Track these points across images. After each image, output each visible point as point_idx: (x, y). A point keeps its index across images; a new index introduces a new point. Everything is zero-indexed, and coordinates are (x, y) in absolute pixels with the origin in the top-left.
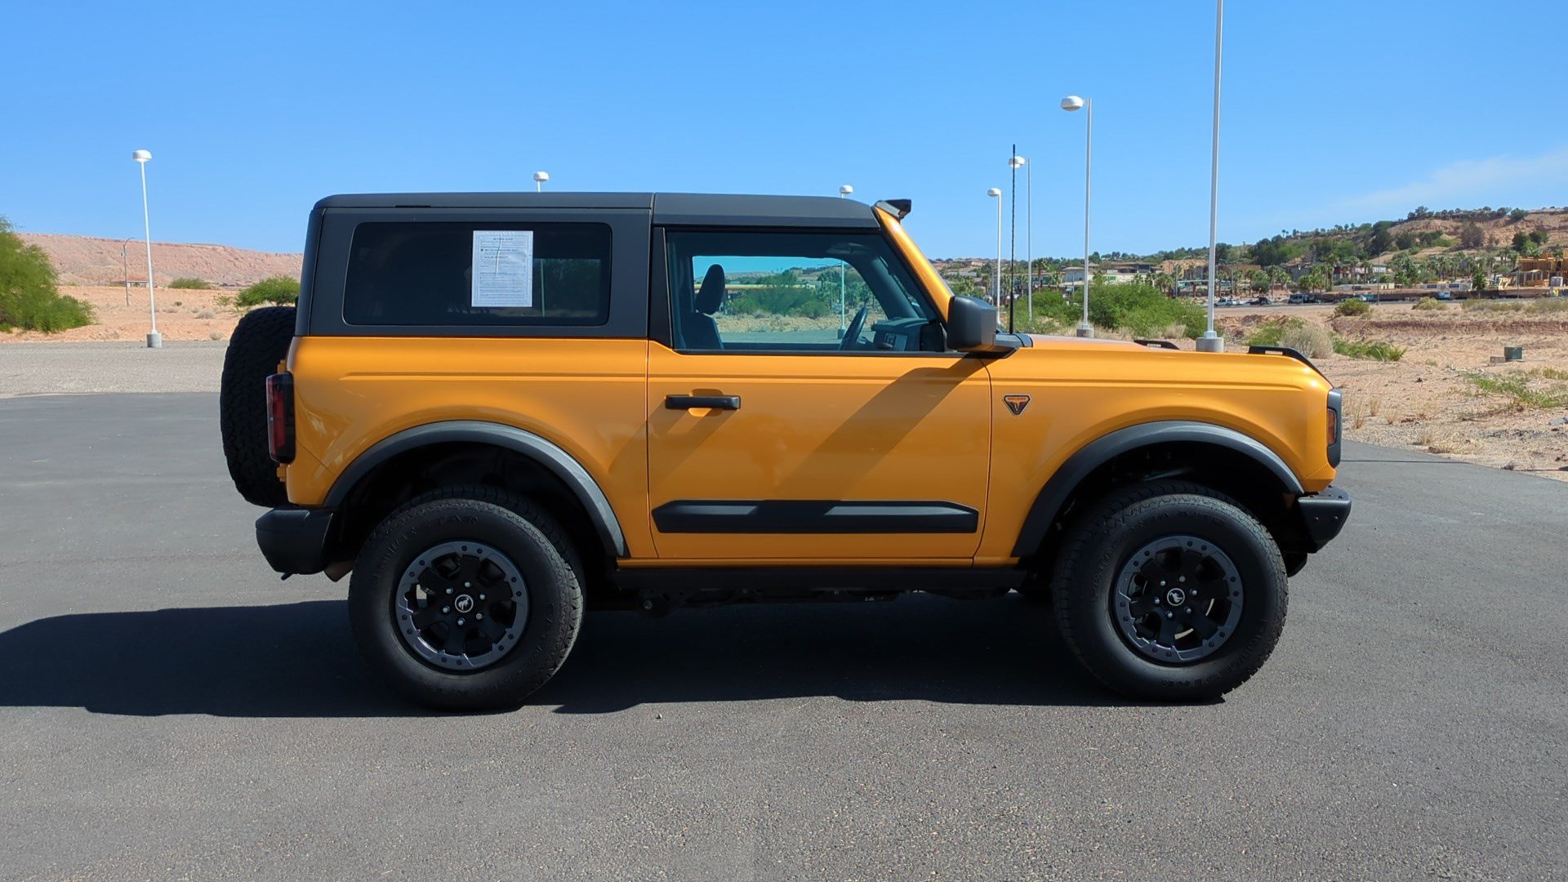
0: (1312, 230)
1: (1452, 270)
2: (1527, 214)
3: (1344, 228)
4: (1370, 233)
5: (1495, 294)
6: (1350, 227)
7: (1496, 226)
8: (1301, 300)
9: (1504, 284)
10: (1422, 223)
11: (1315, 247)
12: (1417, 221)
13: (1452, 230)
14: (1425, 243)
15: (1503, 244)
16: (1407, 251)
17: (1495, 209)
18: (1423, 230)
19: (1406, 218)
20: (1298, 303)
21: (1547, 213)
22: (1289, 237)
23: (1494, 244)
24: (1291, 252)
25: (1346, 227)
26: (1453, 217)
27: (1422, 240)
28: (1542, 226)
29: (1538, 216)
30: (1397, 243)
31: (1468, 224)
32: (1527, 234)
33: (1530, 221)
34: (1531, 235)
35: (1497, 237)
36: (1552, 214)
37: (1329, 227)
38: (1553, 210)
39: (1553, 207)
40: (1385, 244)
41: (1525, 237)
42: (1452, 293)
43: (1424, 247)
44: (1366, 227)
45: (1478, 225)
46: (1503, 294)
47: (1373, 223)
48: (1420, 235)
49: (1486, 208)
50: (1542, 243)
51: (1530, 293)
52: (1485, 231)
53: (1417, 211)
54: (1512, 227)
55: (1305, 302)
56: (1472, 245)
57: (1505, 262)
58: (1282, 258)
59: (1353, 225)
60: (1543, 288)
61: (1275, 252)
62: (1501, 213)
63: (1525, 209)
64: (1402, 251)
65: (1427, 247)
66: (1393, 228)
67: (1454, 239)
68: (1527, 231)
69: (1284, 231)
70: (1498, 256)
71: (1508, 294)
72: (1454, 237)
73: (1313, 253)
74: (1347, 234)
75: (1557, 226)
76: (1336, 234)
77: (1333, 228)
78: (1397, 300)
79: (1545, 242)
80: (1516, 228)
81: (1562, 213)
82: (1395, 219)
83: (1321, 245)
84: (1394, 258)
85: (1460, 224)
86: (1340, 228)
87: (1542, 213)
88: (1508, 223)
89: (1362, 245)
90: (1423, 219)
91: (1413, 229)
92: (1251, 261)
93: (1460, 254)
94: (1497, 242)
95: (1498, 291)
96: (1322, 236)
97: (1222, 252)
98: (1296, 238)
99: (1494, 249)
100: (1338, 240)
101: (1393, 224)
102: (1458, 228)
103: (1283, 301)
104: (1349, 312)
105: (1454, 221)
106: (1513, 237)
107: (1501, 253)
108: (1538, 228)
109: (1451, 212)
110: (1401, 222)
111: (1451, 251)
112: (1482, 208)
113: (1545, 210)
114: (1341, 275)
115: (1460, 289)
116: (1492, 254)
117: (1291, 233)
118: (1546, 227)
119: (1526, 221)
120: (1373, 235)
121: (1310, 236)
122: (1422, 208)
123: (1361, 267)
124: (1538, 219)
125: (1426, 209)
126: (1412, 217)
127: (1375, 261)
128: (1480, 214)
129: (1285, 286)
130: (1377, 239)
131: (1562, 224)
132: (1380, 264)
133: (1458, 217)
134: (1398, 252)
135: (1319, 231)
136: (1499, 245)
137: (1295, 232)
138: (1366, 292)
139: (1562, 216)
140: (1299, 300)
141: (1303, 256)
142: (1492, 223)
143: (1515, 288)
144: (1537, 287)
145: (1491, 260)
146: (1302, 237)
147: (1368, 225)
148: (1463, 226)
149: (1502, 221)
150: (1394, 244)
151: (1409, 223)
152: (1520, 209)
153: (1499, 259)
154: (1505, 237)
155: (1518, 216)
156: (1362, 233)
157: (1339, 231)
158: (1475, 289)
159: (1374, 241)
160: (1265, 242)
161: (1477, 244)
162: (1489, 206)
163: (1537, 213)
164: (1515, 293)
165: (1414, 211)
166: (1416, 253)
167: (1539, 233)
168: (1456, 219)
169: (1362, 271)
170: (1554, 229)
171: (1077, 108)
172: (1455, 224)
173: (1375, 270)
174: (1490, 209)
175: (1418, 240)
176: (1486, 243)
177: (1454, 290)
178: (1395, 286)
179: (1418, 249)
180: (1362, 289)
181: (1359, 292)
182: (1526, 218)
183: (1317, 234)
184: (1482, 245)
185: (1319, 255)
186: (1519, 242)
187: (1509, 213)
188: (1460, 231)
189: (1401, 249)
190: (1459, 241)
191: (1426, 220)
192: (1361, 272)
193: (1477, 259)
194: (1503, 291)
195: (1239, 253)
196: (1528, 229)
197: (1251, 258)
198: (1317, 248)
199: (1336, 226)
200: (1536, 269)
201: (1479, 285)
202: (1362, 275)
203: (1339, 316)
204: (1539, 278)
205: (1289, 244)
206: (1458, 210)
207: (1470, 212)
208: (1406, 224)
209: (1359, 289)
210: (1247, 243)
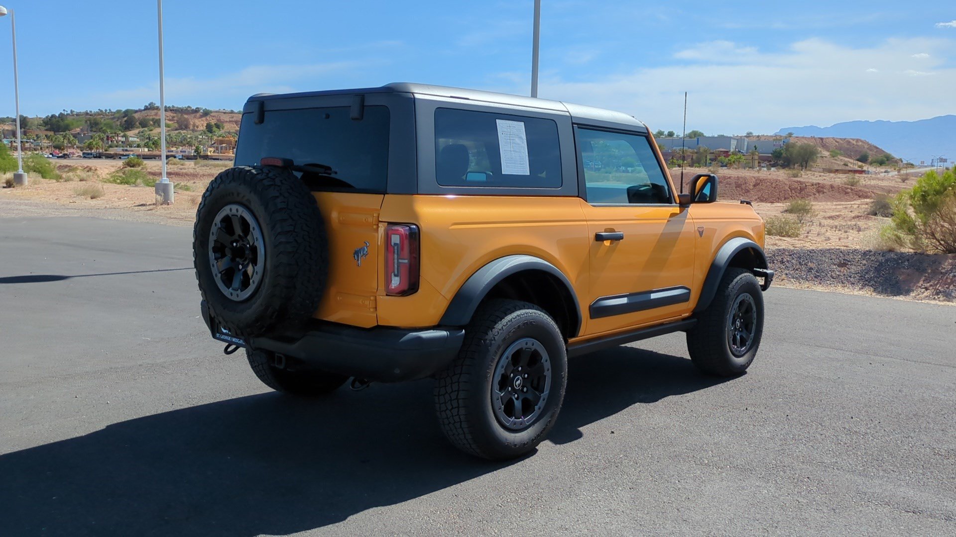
0: (83, 111)
1: (176, 142)
2: (211, 112)
3: (104, 112)
4: (122, 116)
5: (206, 157)
6: (108, 111)
7: (195, 117)
8: (92, 156)
9: (210, 152)
10: (153, 112)
11: (88, 122)
12: (151, 111)
13: (171, 118)
14: (156, 124)
15: (201, 128)
16: (146, 129)
17: (194, 108)
18: (154, 117)
19: (143, 108)
20: (90, 158)
21: (221, 112)
22: (67, 114)
23: (196, 128)
24: (73, 125)
25: (106, 111)
26: (171, 110)
27: (154, 123)
28: (220, 119)
29: (217, 114)
30: (139, 124)
31: (180, 115)
32: (213, 124)
33: (214, 116)
34: (215, 124)
35: (197, 124)
36: (225, 113)
37: (94, 110)
38: (224, 111)
39: (224, 110)
40: (133, 123)
41: (212, 125)
42: (182, 155)
43: (156, 127)
44: (119, 111)
45: (186, 116)
46: (211, 157)
47: (124, 110)
48: (153, 120)
49: (189, 107)
50: (221, 129)
51: (225, 158)
52: (190, 120)
53: (150, 105)
54: (204, 119)
55: (95, 157)
56: (184, 127)
57: (205, 139)
58: (67, 128)
59: (110, 110)
60: (230, 155)
61: (62, 123)
62: (196, 111)
63: (210, 109)
64: (144, 129)
65: (157, 127)
66: (136, 114)
67: (173, 124)
68: (213, 122)
69: (64, 110)
70: (201, 135)
71: (214, 157)
72: (173, 122)
73: (88, 126)
74: (106, 115)
75: (228, 120)
76: (99, 114)
77: (97, 111)
78: (151, 158)
79: (223, 129)
80: (206, 120)
81: (230, 113)
82: (137, 109)
83: (92, 121)
84: (139, 133)
85: (175, 115)
86: (101, 111)
87: (219, 112)
88: (201, 117)
89: (118, 123)
90: (153, 110)
91: (148, 115)
92: (45, 128)
93: (180, 133)
94: (197, 127)
95: (208, 156)
96: (91, 115)
97: (24, 122)
98: (73, 115)
99: (196, 131)
100: (101, 118)
101: (136, 112)
102: (174, 117)
103: (77, 157)
104: (131, 165)
105: (172, 113)
106: (205, 125)
107: (202, 133)
108: (218, 120)
109: (169, 107)
110: (140, 111)
111: (173, 130)
112: (187, 106)
113: (220, 111)
114: (110, 141)
115: (187, 154)
116: (197, 134)
117: (69, 112)
118: (222, 120)
119: (212, 116)
120: (124, 117)
121: (83, 115)
122: (152, 103)
123: (123, 137)
124: (218, 115)
125: (155, 104)
126: (146, 108)
127: (129, 133)
128: (187, 109)
129: (75, 146)
130: (128, 120)
131: (231, 119)
132: (133, 135)
133: (173, 110)
134: (142, 129)
135: (89, 112)
136: (198, 129)
137: (72, 111)
138: (132, 153)
139: (230, 115)
140: (90, 156)
141: (81, 128)
142: (193, 115)
143: (216, 154)
144: (226, 154)
145: (197, 137)
146: (77, 115)
147: (120, 111)
148: (177, 116)
149: (198, 115)
150: (137, 123)
151: (145, 111)
152: (207, 109)
153: (201, 137)
154: (202, 124)
155: (206, 113)
156: (117, 115)
157: (101, 113)
158: (195, 154)
159: (125, 121)
160: (53, 116)
161: (186, 127)
162: (191, 106)
163: (216, 112)
164: (217, 157)
165: (147, 105)
166: (151, 130)
167: (219, 123)
168: (172, 111)
169: (124, 139)
170: (227, 122)
171: (4, 14)
172: (172, 114)
173: (131, 139)
174: (191, 108)
175: (151, 123)
176: (191, 128)
177: (184, 154)
178: (148, 150)
179: (152, 128)
180: (128, 151)
181: (127, 153)
182: (211, 114)
183: (87, 114)
184: (189, 128)
185: (92, 127)
186: (209, 128)
187: (202, 111)
188: (175, 119)
189: (143, 127)
190: (176, 125)
191: (155, 111)
192: (122, 140)
193: (189, 136)
194: (210, 156)
195: (37, 123)
196: (213, 121)
197: (45, 127)
198: (90, 123)
199: (99, 110)
200: (224, 144)
201: (198, 152)
202: (122, 142)
203: (126, 167)
204: (226, 149)
205: (70, 119)
206: (173, 106)
207: (180, 108)
208: (143, 112)
209: (126, 150)
210: (39, 116)
